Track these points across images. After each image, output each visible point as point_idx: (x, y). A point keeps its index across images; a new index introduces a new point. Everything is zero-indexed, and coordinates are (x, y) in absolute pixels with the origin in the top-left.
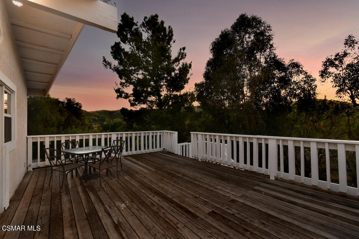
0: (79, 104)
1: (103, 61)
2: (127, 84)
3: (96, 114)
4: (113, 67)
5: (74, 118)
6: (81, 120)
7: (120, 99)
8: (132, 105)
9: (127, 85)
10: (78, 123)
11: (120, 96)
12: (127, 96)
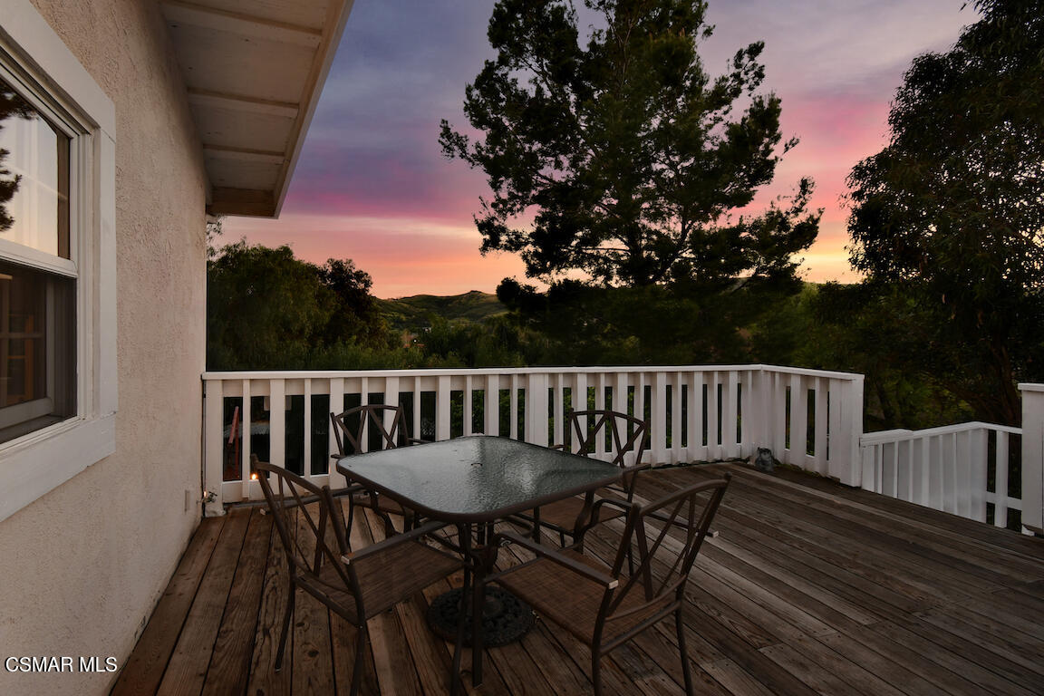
0: (362, 276)
1: (442, 135)
2: (515, 205)
3: (402, 306)
4: (471, 150)
5: (351, 316)
6: (368, 322)
7: (492, 253)
8: (532, 271)
9: (515, 208)
10: (363, 330)
11: (492, 243)
12: (515, 244)
